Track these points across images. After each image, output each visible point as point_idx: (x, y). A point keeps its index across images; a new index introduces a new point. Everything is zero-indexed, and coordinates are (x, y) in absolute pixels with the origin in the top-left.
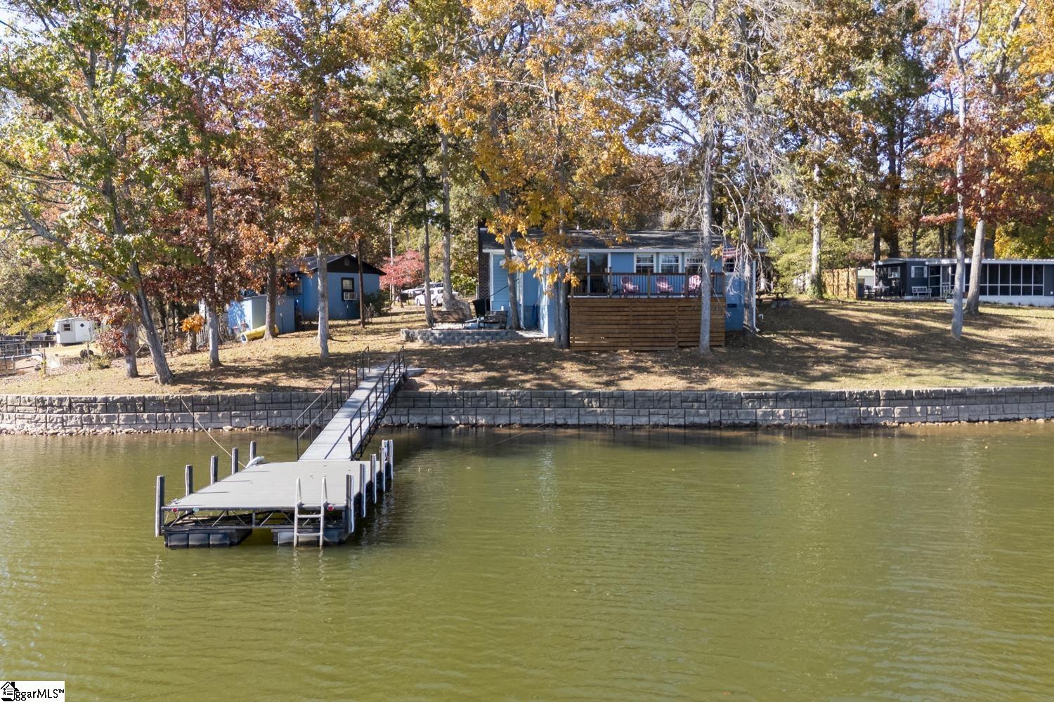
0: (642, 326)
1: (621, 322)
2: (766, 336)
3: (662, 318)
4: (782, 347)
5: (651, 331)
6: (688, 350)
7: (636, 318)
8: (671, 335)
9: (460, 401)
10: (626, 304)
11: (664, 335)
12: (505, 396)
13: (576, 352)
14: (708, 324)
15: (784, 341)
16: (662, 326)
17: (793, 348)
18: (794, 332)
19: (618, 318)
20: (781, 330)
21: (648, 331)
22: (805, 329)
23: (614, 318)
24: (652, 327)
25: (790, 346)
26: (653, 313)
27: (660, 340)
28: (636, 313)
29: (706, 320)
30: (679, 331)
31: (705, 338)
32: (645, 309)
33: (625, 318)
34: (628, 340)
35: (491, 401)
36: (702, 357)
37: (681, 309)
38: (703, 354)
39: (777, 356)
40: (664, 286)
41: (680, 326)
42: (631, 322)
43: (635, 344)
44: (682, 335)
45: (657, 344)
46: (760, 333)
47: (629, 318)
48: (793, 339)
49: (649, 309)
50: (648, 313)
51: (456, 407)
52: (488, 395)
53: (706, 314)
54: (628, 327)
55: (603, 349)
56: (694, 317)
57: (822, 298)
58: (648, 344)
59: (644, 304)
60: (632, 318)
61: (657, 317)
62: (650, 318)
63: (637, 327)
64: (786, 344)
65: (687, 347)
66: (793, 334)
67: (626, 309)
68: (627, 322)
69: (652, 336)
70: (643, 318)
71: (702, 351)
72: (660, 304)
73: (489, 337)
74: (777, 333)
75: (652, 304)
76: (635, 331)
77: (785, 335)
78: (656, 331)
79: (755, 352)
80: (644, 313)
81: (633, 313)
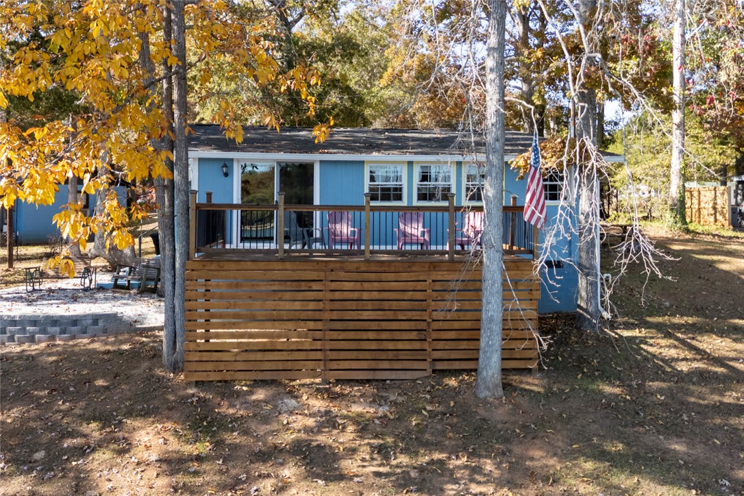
0: (351, 325)
1: (304, 315)
2: (626, 333)
3: (394, 305)
4: (660, 369)
5: (371, 335)
6: (453, 382)
7: (337, 305)
8: (417, 345)
10: (314, 275)
11: (400, 346)
13: (198, 384)
14: (497, 328)
15: (662, 347)
16: (395, 325)
18: (677, 320)
19: (297, 306)
20: (652, 314)
21: (364, 335)
22: (698, 311)
23: (288, 306)
24: (374, 325)
26: (375, 295)
27: (391, 355)
28: (337, 295)
29: (491, 320)
30: (435, 335)
32: (358, 286)
33: (312, 306)
34: (319, 355)
36: (481, 412)
37: (438, 286)
38: (485, 402)
40: (416, 229)
41: (435, 325)
42: (327, 315)
43: (334, 365)
44: (440, 345)
45: (386, 365)
46: (613, 325)
47: (321, 305)
48: (683, 342)
49: (367, 286)
50: (365, 296)
53: (492, 308)
54: (319, 325)
55: (260, 376)
56: (467, 306)
57: (688, 231)
58: (364, 365)
59: (355, 276)
60: (329, 306)
61: (386, 305)
62: (370, 305)
63: (338, 325)
65: (455, 373)
66: (678, 327)
67: (315, 286)
68: (317, 315)
69: (373, 346)
70: (353, 305)
71: (483, 394)
72: (391, 276)
75: (372, 277)
76: (335, 335)
78: (384, 335)
79: (608, 389)
80: (355, 295)
81: (330, 296)
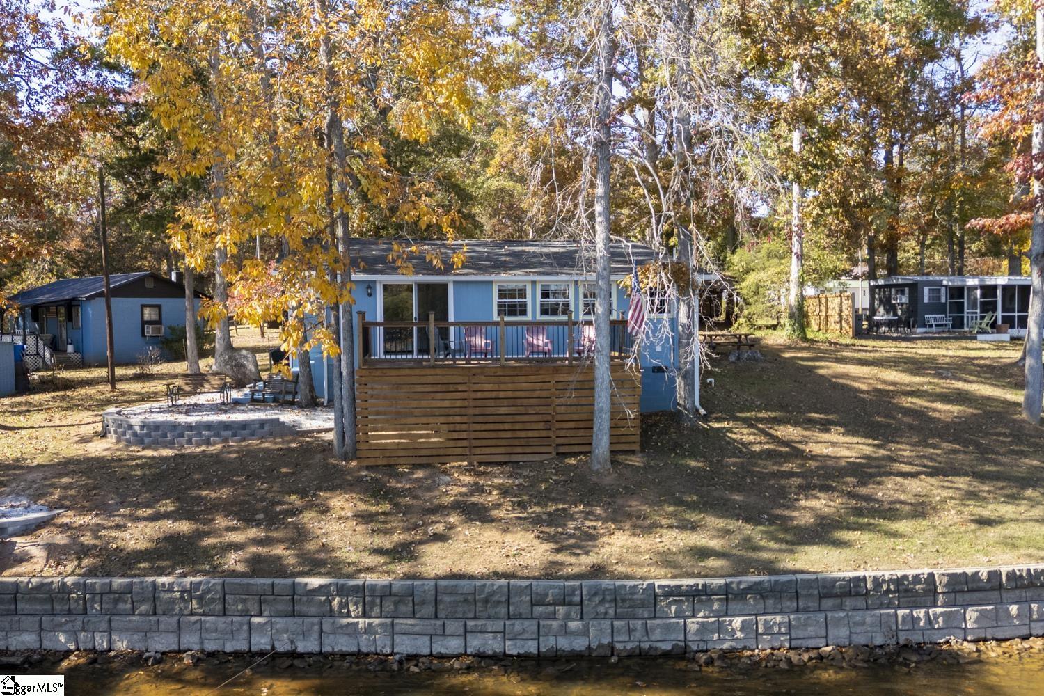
0: (491, 419)
1: (452, 411)
2: (716, 425)
3: (525, 402)
4: (741, 450)
5: (507, 426)
6: (573, 461)
7: (479, 403)
8: (544, 434)
9: (77, 600)
10: (460, 379)
11: (530, 434)
12: (170, 590)
13: (368, 468)
14: (606, 416)
15: (744, 435)
16: (526, 418)
17: (762, 452)
18: (762, 415)
19: (447, 404)
20: (742, 411)
21: (501, 427)
22: (781, 408)
23: (439, 404)
24: (509, 419)
25: (757, 448)
26: (510, 394)
27: (523, 442)
28: (479, 395)
29: (601, 410)
30: (558, 425)
31: (602, 443)
32: (496, 387)
33: (458, 404)
34: (465, 443)
35: (142, 601)
36: (595, 479)
37: (560, 386)
38: (597, 473)
39: (734, 473)
40: (540, 341)
41: (559, 418)
42: (471, 411)
43: (478, 451)
44: (562, 433)
45: (519, 450)
46: (705, 418)
47: (466, 403)
48: (762, 431)
49: (503, 387)
50: (502, 395)
51: (69, 612)
52: (135, 589)
53: (602, 399)
54: (465, 419)
55: (418, 461)
56: (583, 401)
57: (805, 339)
58: (502, 450)
59: (493, 379)
60: (472, 403)
61: (519, 402)
62: (505, 402)
63: (480, 419)
64: (751, 443)
65: (575, 454)
66: (761, 420)
67: (461, 388)
68: (463, 411)
69: (509, 435)
70: (492, 403)
71: (596, 467)
72: (522, 379)
73: (228, 433)
74: (736, 419)
75: (507, 379)
76: (478, 427)
77: (749, 423)
78: (518, 426)
79: (693, 464)
80: (494, 395)
81: (473, 395)
